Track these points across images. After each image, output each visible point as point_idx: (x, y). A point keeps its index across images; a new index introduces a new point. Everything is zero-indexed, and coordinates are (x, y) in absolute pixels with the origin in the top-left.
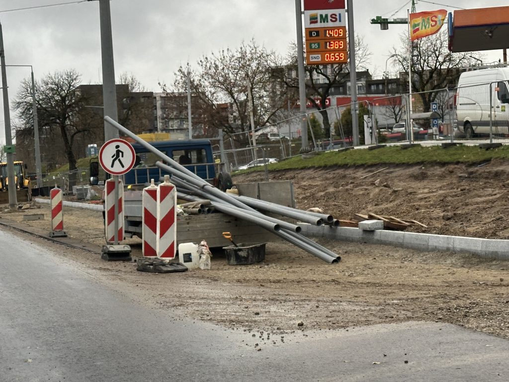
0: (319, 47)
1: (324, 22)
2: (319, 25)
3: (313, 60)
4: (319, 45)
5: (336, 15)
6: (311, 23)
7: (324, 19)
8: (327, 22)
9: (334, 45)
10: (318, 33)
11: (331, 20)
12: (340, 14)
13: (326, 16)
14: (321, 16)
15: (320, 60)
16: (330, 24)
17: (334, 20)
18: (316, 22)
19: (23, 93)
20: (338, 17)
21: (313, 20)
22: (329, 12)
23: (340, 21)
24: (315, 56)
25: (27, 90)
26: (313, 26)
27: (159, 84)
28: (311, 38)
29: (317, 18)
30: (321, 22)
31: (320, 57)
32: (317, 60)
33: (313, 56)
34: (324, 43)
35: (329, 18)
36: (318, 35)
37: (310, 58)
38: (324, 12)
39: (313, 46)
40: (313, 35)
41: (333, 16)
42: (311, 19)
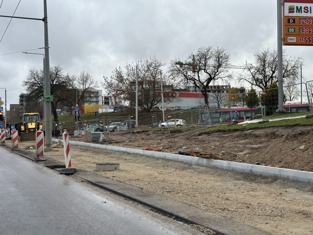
0: (294, 32)
1: (299, 12)
2: (295, 14)
3: (290, 41)
4: (294, 30)
5: (308, 8)
6: (289, 12)
7: (299, 10)
8: (301, 12)
9: (306, 30)
10: (294, 20)
11: (304, 11)
12: (311, 8)
13: (301, 7)
14: (297, 7)
15: (295, 41)
16: (303, 14)
17: (306, 11)
18: (293, 12)
19: (30, 77)
20: (309, 9)
21: (291, 10)
22: (303, 5)
23: (311, 13)
24: (292, 38)
25: (32, 75)
26: (291, 14)
27: (104, 77)
28: (289, 24)
29: (294, 9)
30: (297, 12)
31: (295, 39)
32: (293, 41)
33: (290, 38)
34: (298, 29)
35: (303, 10)
36: (294, 22)
37: (288, 39)
38: (299, 5)
39: (290, 30)
40: (291, 22)
41: (306, 8)
42: (289, 9)
